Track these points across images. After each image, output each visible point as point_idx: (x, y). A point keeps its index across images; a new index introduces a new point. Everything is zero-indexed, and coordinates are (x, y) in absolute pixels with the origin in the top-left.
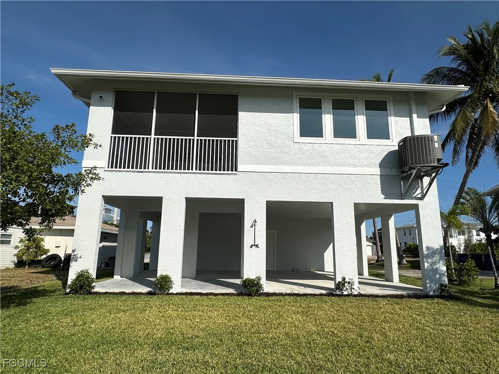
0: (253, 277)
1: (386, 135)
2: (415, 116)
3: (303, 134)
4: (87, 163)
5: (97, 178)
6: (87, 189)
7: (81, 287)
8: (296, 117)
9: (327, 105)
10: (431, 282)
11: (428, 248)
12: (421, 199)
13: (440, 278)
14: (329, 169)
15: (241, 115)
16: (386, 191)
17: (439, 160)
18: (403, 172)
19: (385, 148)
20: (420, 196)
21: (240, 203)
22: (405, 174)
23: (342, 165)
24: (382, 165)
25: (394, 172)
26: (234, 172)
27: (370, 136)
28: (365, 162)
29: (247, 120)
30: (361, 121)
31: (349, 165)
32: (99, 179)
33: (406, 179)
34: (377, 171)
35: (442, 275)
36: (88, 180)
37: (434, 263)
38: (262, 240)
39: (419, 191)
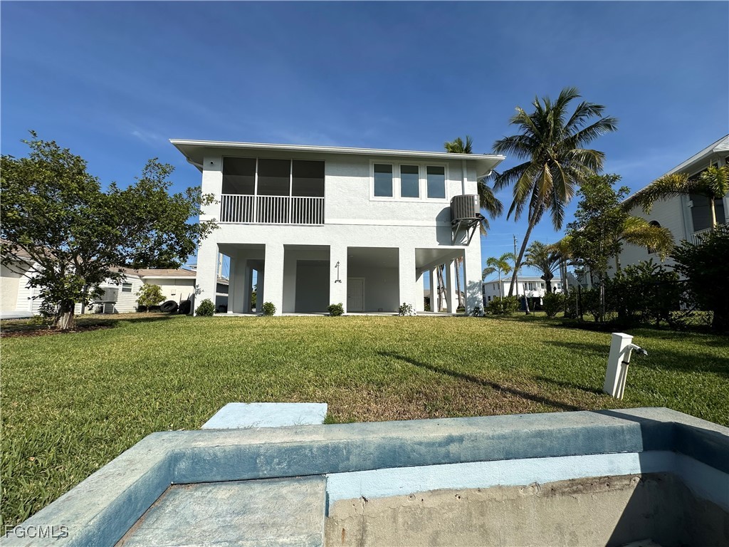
0: (336, 304)
1: (443, 196)
2: (465, 179)
3: (377, 194)
5: (215, 227)
6: (209, 235)
7: (206, 311)
8: (371, 180)
9: (396, 171)
10: (471, 307)
11: (470, 282)
12: (467, 245)
13: (478, 304)
14: (396, 222)
15: (327, 178)
16: (440, 239)
17: (477, 215)
18: (453, 224)
19: (441, 205)
20: (466, 243)
21: (326, 250)
22: (454, 226)
23: (407, 219)
24: (438, 219)
25: (448, 224)
26: (322, 224)
27: (429, 196)
28: (425, 217)
29: (331, 182)
30: (423, 184)
31: (412, 219)
32: (218, 228)
33: (454, 229)
34: (435, 223)
35: (479, 302)
36: (210, 228)
37: (474, 293)
38: (344, 276)
39: (466, 239)
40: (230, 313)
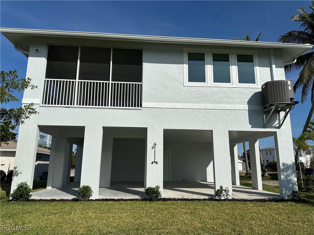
0: (153, 186)
1: (253, 81)
2: (274, 66)
3: (190, 80)
4: (26, 100)
5: (33, 112)
6: (26, 121)
7: (21, 196)
8: (185, 67)
9: (209, 58)
10: (286, 190)
11: (284, 164)
12: (279, 128)
13: (293, 187)
14: (210, 106)
15: (145, 65)
17: (291, 99)
18: (265, 108)
19: (252, 90)
20: (277, 126)
21: (144, 131)
22: (267, 110)
23: (220, 103)
24: (249, 103)
25: (259, 108)
26: (139, 108)
27: (240, 81)
28: (237, 101)
29: (148, 68)
30: (234, 70)
31: (225, 103)
32: (35, 113)
33: (267, 113)
34: (246, 107)
35: (294, 184)
36: (27, 113)
37: (288, 176)
38: (160, 158)
39: (277, 122)
40: (49, 188)
